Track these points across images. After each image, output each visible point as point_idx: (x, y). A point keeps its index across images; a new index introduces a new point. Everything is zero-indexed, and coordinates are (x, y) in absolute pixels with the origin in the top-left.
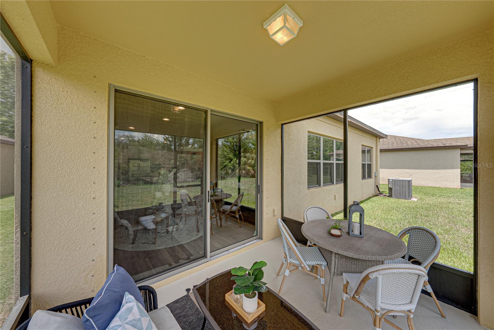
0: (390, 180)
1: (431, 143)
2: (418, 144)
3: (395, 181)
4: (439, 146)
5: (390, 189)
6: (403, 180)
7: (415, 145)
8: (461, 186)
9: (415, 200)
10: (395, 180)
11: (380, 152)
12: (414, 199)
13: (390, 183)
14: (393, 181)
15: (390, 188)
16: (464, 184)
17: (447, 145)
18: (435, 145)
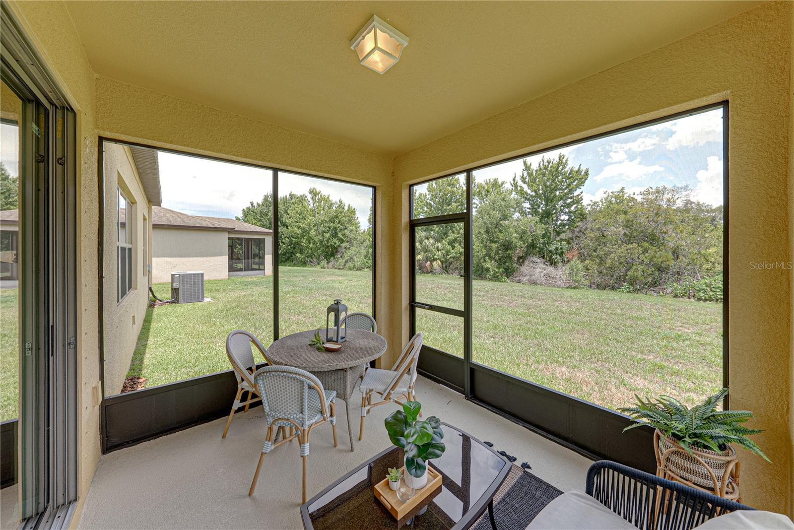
0: (176, 276)
1: (198, 221)
2: (184, 221)
3: (183, 277)
4: (203, 226)
5: (175, 291)
6: (194, 274)
7: (179, 222)
8: (229, 276)
9: (208, 300)
10: (184, 275)
11: (153, 228)
12: (206, 300)
13: (176, 280)
14: (181, 276)
15: (175, 289)
16: (231, 273)
17: (217, 226)
18: (204, 224)
